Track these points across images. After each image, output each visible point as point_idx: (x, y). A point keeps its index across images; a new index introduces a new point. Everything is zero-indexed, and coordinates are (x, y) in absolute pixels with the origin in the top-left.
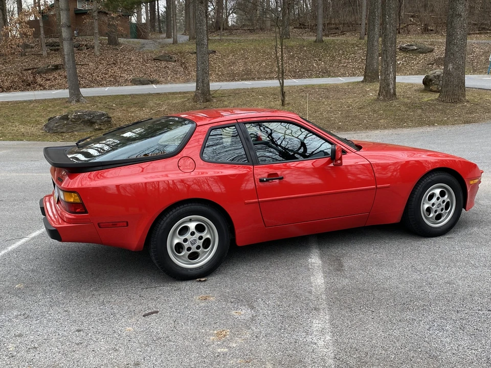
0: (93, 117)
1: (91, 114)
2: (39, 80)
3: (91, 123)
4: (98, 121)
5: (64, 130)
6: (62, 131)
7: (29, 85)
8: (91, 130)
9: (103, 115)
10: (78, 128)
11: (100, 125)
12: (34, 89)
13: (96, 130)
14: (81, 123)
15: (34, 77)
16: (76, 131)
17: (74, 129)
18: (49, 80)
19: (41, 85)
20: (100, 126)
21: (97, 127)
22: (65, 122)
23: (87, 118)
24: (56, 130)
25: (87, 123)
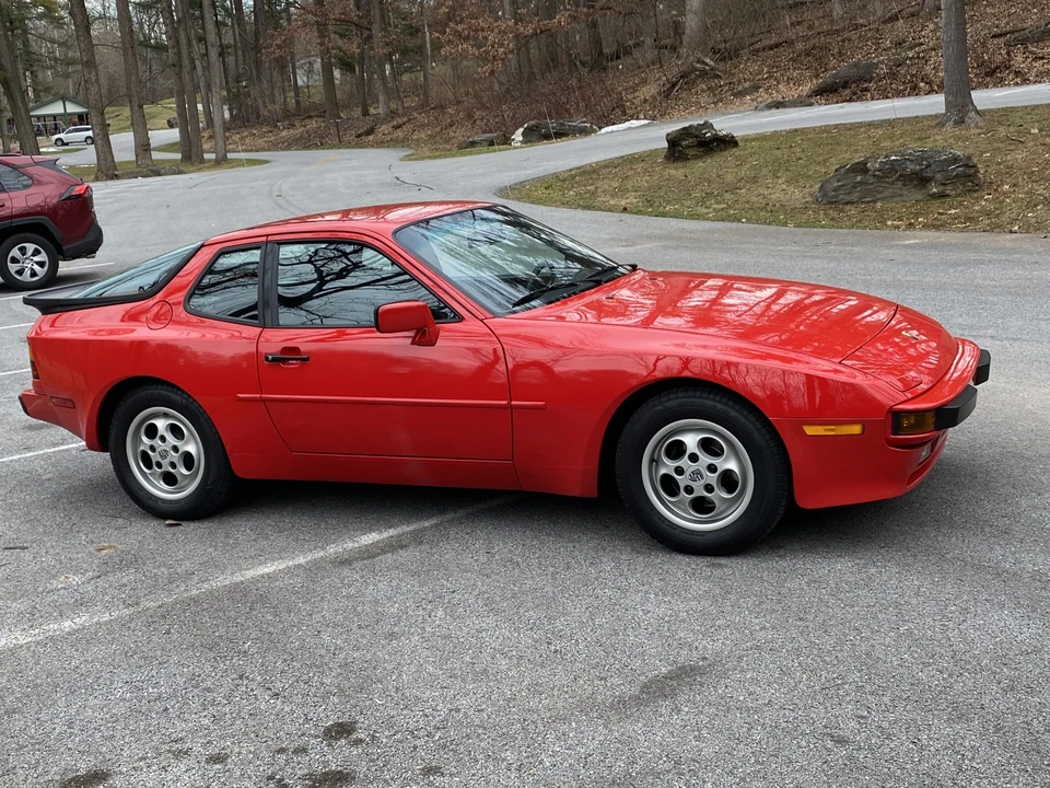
0: (928, 166)
1: (923, 159)
2: (1019, 60)
3: (920, 180)
4: (938, 176)
5: (854, 197)
6: (848, 198)
7: (991, 73)
8: (920, 197)
9: (955, 159)
10: (886, 194)
11: (944, 184)
12: (1000, 83)
13: (934, 196)
14: (898, 179)
15: (1008, 54)
16: (883, 199)
17: (879, 196)
18: (1043, 58)
19: (1017, 73)
20: (941, 188)
21: (934, 190)
22: (859, 179)
23: (911, 167)
24: (835, 196)
25: (912, 180)
